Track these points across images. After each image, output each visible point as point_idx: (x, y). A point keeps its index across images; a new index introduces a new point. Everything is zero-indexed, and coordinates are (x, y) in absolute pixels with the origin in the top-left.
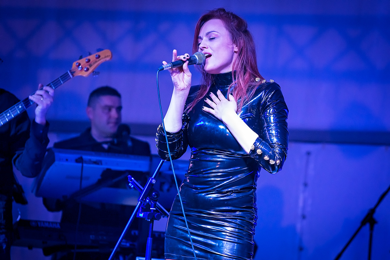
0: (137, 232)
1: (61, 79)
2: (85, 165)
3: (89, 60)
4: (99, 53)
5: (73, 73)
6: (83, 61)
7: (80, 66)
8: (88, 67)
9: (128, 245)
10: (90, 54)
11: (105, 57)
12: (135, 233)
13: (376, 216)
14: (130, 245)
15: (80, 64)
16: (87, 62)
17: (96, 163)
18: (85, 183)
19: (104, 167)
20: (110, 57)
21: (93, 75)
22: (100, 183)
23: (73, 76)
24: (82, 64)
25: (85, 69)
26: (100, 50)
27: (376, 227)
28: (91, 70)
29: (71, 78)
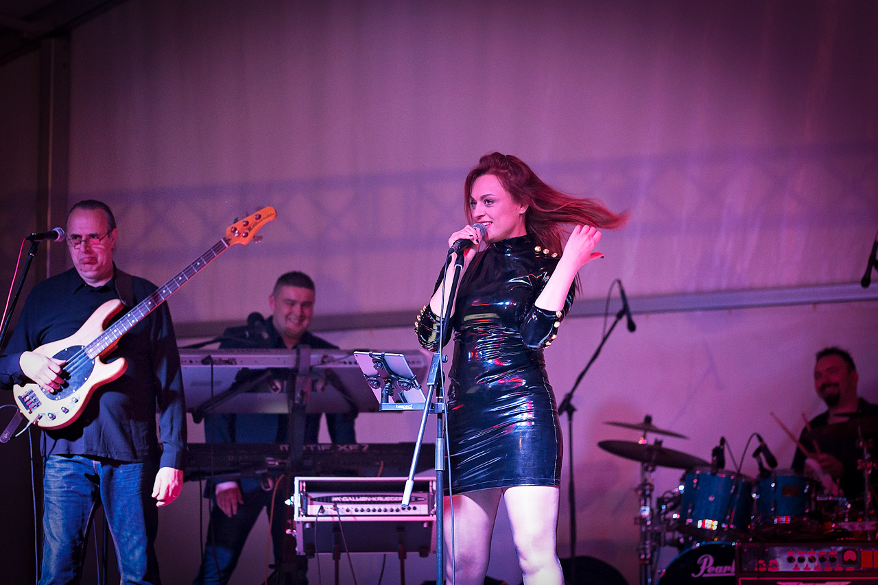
0: (287, 447)
1: (214, 250)
2: (214, 366)
3: (247, 223)
4: (259, 213)
5: (227, 241)
6: (239, 225)
7: (237, 232)
8: (248, 231)
9: (277, 463)
10: (247, 215)
11: (268, 216)
12: (284, 448)
13: (573, 402)
14: (280, 463)
15: (236, 229)
16: (245, 226)
17: (228, 362)
18: (218, 390)
19: (240, 366)
20: (274, 216)
21: (255, 240)
22: (235, 388)
23: (229, 245)
24: (238, 229)
25: (244, 235)
26: (259, 209)
27: (575, 415)
28: (251, 235)
29: (226, 247)
